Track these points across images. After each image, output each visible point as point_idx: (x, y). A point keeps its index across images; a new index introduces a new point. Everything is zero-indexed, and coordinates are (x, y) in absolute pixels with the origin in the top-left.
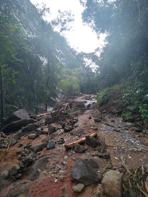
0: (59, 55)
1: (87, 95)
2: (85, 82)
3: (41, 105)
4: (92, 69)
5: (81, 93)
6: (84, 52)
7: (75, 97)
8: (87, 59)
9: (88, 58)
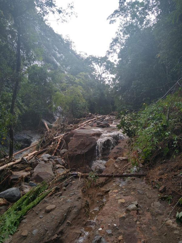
0: (59, 60)
1: (99, 117)
2: (96, 97)
3: (24, 133)
4: (106, 79)
5: (90, 113)
6: (94, 56)
7: (81, 120)
8: (98, 65)
9: (100, 64)
